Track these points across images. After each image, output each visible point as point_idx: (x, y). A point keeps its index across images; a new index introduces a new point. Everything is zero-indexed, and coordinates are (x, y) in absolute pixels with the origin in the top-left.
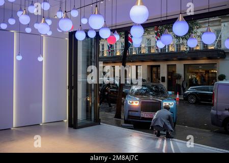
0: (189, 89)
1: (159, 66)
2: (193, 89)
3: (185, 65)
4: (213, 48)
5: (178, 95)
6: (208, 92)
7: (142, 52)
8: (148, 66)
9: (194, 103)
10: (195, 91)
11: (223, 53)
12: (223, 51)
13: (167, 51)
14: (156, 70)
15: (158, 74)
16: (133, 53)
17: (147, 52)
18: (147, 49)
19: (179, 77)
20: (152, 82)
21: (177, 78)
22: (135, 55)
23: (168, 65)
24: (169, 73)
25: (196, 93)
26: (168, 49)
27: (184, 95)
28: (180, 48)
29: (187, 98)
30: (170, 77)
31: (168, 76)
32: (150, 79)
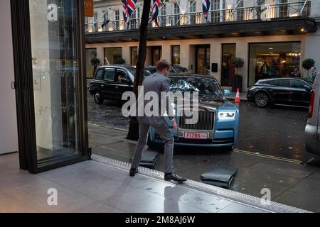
0: (257, 84)
1: (208, 46)
2: (263, 82)
3: (249, 44)
4: (296, 15)
5: (238, 93)
6: (287, 88)
7: (181, 24)
8: (190, 45)
9: (264, 107)
10: (267, 86)
11: (313, 23)
12: (312, 20)
13: (221, 20)
14: (204, 53)
15: (206, 59)
16: (167, 25)
17: (189, 23)
18: (189, 17)
19: (240, 63)
20: (196, 72)
21: (237, 66)
22: (169, 28)
23: (223, 45)
24: (224, 59)
25: (268, 89)
26: (224, 18)
27: (249, 92)
28: (242, 17)
29: (252, 97)
30: (224, 64)
31: (222, 62)
32: (194, 67)
